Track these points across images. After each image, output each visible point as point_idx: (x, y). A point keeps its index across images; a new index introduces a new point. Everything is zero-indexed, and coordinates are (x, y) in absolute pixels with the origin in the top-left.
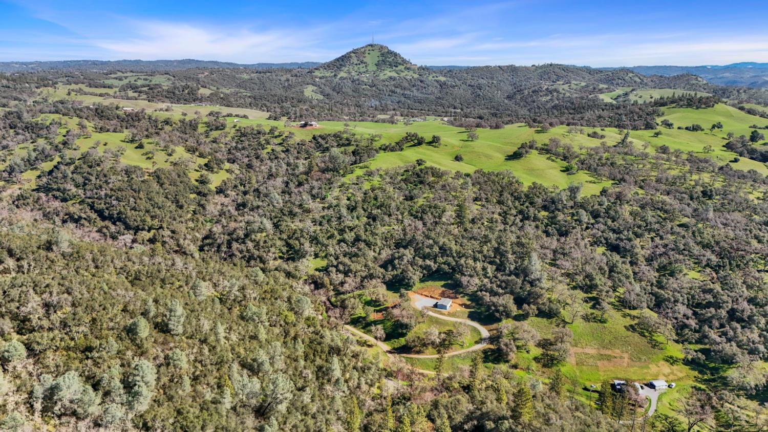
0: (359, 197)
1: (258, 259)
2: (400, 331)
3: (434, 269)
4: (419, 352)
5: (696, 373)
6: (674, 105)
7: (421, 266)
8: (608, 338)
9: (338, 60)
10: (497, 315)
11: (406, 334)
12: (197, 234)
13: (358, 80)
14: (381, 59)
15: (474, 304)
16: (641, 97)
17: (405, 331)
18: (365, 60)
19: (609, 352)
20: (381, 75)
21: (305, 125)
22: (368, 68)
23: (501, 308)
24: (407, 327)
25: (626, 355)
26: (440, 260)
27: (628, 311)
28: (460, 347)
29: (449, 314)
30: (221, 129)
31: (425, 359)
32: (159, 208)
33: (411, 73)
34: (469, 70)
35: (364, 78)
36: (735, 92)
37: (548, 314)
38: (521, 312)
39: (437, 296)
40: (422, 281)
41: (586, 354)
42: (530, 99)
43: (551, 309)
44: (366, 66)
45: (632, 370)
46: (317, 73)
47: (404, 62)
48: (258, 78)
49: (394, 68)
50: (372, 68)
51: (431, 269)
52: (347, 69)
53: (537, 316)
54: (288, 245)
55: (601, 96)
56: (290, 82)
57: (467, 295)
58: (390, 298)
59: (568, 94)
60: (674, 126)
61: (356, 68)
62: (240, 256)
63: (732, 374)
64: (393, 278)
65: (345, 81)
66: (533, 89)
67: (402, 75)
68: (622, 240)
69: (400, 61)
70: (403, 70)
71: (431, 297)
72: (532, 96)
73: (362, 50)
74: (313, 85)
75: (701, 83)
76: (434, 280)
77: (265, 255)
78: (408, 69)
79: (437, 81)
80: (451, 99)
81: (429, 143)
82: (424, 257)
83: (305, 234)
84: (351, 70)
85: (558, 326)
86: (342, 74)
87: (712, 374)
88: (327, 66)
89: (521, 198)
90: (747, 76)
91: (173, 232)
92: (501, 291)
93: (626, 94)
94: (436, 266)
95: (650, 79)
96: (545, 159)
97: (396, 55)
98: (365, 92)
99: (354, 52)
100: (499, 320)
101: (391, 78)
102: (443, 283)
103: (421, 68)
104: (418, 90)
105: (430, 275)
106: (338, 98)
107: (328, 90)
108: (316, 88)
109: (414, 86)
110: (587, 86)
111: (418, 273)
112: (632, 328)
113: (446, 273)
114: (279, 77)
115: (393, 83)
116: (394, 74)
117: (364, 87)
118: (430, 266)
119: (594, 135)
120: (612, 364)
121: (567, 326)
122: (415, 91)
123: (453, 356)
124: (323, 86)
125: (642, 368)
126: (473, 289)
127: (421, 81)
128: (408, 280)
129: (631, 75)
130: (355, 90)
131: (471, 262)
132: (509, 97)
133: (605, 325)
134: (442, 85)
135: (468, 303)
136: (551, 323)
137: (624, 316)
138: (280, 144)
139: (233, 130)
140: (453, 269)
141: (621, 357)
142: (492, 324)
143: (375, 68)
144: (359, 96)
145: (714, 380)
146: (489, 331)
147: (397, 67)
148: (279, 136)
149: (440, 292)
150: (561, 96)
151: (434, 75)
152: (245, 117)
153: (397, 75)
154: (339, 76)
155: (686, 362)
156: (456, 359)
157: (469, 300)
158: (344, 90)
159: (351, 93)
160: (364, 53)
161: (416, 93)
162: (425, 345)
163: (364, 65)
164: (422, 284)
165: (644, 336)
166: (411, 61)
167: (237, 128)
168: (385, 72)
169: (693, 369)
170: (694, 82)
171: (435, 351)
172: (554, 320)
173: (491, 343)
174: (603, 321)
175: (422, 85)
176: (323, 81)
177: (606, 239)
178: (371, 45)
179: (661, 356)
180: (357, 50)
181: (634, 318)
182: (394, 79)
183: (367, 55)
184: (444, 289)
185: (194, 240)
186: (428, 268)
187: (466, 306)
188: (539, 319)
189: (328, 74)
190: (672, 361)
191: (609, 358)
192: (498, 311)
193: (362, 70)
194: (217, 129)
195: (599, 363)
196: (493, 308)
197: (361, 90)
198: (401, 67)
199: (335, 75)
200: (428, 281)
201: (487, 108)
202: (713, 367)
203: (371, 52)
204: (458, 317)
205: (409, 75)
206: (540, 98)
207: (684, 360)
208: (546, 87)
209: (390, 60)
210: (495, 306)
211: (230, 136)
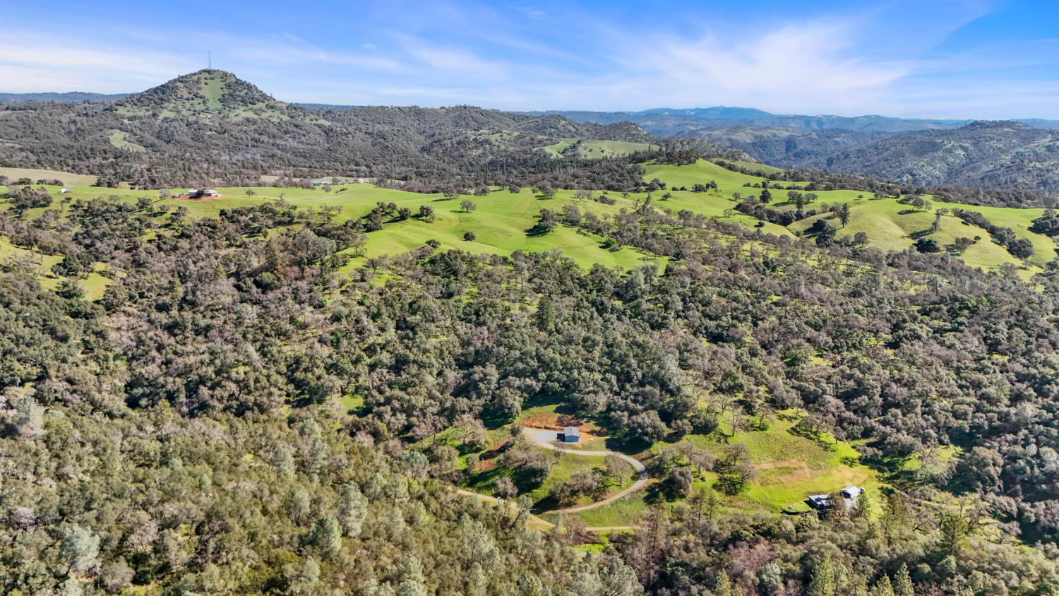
0: (374, 300)
1: (256, 408)
2: (533, 480)
3: (538, 389)
4: (569, 505)
5: (876, 472)
6: (653, 161)
7: (519, 388)
8: (778, 448)
9: (156, 90)
10: (646, 438)
11: (541, 482)
12: (116, 381)
13: (196, 122)
14: (226, 91)
15: (605, 430)
16: (591, 150)
17: (539, 480)
18: (201, 93)
19: (786, 464)
20: (232, 115)
21: (198, 195)
22: (208, 105)
23: (650, 430)
24: (541, 473)
25: (804, 464)
26: (543, 376)
27: (781, 412)
28: (617, 488)
29: (585, 448)
30: (44, 206)
31: (582, 512)
32: (28, 345)
33: (277, 113)
34: (357, 111)
35: (205, 119)
36: (679, 144)
37: (704, 429)
38: (672, 431)
39: (553, 426)
40: (524, 408)
41: (765, 470)
42: (456, 153)
43: (707, 422)
44: (204, 102)
45: (817, 480)
46: (121, 111)
47: (264, 97)
48: (17, 118)
49: (250, 106)
50: (214, 105)
51: (534, 390)
52: (172, 105)
53: (693, 433)
54: (291, 380)
55: (548, 150)
56: (79, 125)
57: (592, 418)
58: (489, 438)
59: (503, 147)
60: (667, 186)
61: (188, 105)
62: (221, 406)
63: (912, 464)
64: (485, 410)
65: (175, 124)
66: (457, 139)
67: (264, 116)
68: (723, 327)
69: (257, 96)
70: (264, 108)
71: (546, 428)
72: (457, 149)
73: (195, 78)
74: (121, 129)
75: (642, 134)
76: (540, 404)
77: (265, 399)
78: (272, 107)
79: (319, 126)
80: (347, 152)
81: (417, 217)
82: (519, 374)
83: (318, 362)
84: (180, 108)
85: (719, 441)
86: (165, 113)
87: (891, 471)
88: (138, 100)
89: (587, 285)
90: (671, 123)
91: (70, 381)
92: (640, 407)
93: (574, 147)
94: (540, 385)
95: (584, 128)
96: (574, 233)
97: (249, 87)
98: (213, 142)
99: (181, 79)
100: (649, 445)
101: (248, 120)
102: (554, 407)
103: (290, 107)
104: (294, 138)
105: (534, 399)
106: (171, 149)
107: (151, 139)
108: (127, 135)
109: (286, 132)
110: (521, 137)
111: (517, 398)
112: (794, 431)
113: (555, 393)
114: (57, 118)
115: (253, 127)
116: (251, 115)
117: (209, 133)
118: (531, 386)
119: (603, 200)
120: (796, 477)
121: (729, 440)
122: (290, 140)
123: (616, 502)
124: (139, 132)
125: (826, 476)
126: (601, 408)
127: (296, 126)
128: (509, 409)
129: (563, 122)
130: (196, 139)
131: (585, 373)
132: (423, 149)
133: (767, 432)
134: (328, 132)
135: (598, 429)
136: (710, 439)
137: (781, 418)
138: (166, 226)
139: (67, 207)
140: (565, 385)
141: (801, 468)
142: (641, 451)
143: (220, 106)
144: (207, 148)
145: (897, 477)
146: (641, 461)
147: (254, 104)
148: (161, 214)
149: (556, 419)
150: (495, 149)
151: (313, 117)
152: (57, 183)
153: (256, 117)
154: (161, 117)
155: (864, 461)
156: (620, 504)
157: (597, 425)
158: (177, 137)
159: (192, 143)
160: (198, 82)
161: (291, 143)
162: (574, 493)
163: (200, 101)
164: (526, 413)
165: (811, 439)
166: (274, 97)
167: (73, 202)
168: (237, 111)
169: (871, 468)
170: (635, 132)
171: (590, 499)
172: (712, 434)
173: (653, 476)
174: (762, 428)
175: (300, 131)
176: (137, 123)
177: (706, 328)
178: (209, 72)
179: (837, 459)
180: (186, 77)
181: (790, 419)
182: (254, 122)
183: (203, 85)
184: (558, 415)
185: (114, 391)
186: (528, 389)
187: (599, 434)
188: (695, 437)
189: (141, 112)
190: (847, 461)
191: (789, 471)
192: (646, 434)
193: (198, 108)
194: (35, 204)
195: (782, 479)
196: (640, 431)
197: (206, 138)
198: (259, 105)
199: (154, 115)
200: (531, 407)
201: (403, 165)
202: (888, 463)
203: (209, 81)
204: (595, 449)
205: (276, 117)
206: (470, 152)
207: (860, 459)
208: (473, 137)
209: (242, 94)
210: (643, 428)
211: (63, 215)
